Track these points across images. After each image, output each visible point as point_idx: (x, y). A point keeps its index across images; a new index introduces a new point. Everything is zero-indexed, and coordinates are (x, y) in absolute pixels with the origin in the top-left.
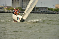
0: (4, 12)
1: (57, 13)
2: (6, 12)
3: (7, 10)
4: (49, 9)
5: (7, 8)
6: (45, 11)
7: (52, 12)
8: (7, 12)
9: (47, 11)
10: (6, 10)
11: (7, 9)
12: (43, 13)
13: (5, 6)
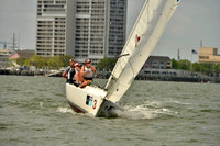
0: (7, 73)
1: (205, 81)
2: (15, 73)
3: (17, 67)
4: (175, 65)
5: (17, 56)
6: (160, 70)
7: (186, 74)
8: (20, 74)
9: (170, 71)
10: (15, 64)
11: (18, 61)
12: (151, 79)
13: (11, 50)
